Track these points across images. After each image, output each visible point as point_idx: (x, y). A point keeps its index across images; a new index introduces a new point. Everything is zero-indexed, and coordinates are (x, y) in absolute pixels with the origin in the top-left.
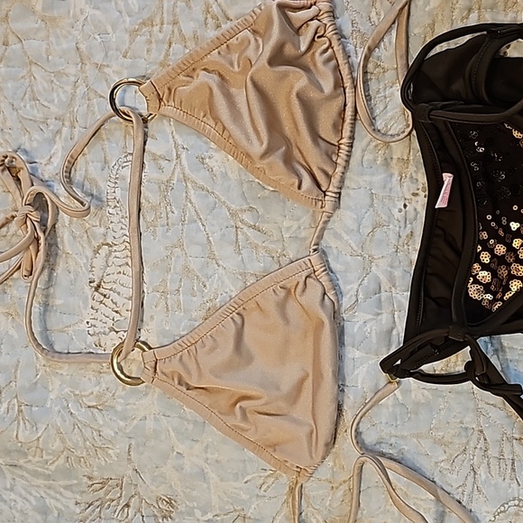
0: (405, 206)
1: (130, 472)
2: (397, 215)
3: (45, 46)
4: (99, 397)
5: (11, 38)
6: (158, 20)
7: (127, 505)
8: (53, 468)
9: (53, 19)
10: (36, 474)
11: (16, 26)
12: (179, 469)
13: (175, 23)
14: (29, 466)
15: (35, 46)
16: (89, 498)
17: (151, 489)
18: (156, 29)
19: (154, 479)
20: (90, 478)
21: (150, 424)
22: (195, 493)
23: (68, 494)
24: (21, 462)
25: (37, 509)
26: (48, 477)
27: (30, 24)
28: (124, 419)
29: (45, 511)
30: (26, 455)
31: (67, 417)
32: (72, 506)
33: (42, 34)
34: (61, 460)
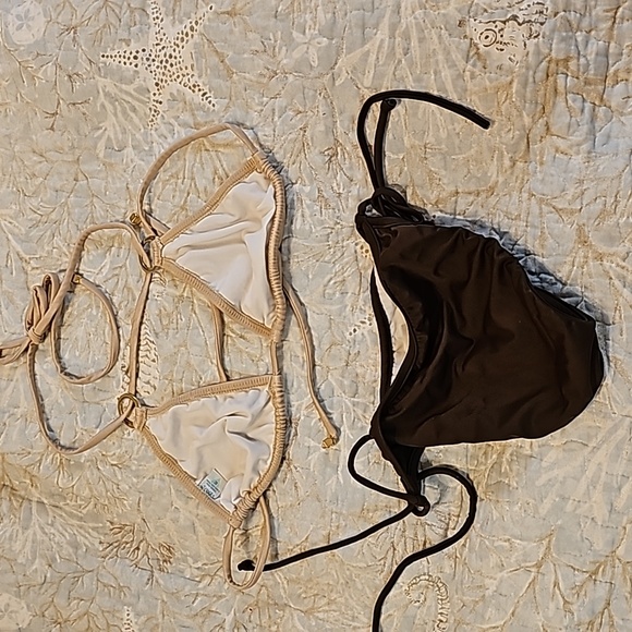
0: (355, 331)
1: (139, 520)
2: (348, 337)
3: (104, 184)
4: (119, 458)
5: (80, 176)
6: (181, 175)
7: (138, 548)
8: (84, 511)
9: (111, 165)
10: (71, 515)
11: (84, 167)
12: (175, 521)
13: (193, 179)
14: (67, 508)
15: (96, 183)
16: (110, 539)
17: (156, 537)
18: (180, 181)
19: (156, 528)
20: (112, 523)
21: (156, 482)
22: (187, 543)
23: (95, 534)
24: (61, 504)
25: (69, 543)
26: (81, 519)
27: (95, 166)
28: (137, 477)
29: (76, 546)
30: (65, 499)
31: (95, 471)
32: (97, 544)
33: (103, 175)
34: (91, 506)
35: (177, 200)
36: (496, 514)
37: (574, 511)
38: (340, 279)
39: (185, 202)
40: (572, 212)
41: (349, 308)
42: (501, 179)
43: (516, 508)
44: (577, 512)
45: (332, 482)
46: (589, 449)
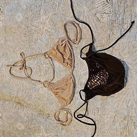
0: (80, 73)
1: (43, 109)
2: (79, 74)
3: (35, 47)
4: (39, 98)
5: (30, 45)
6: (48, 45)
7: (43, 114)
8: (34, 108)
9: (36, 43)
10: (31, 108)
11: (31, 44)
12: (49, 109)
13: (50, 45)
14: (31, 107)
15: (33, 47)
16: (38, 113)
17: (46, 112)
18: (48, 46)
19: (46, 111)
20: (39, 110)
21: (45, 102)
22: (52, 113)
23: (36, 112)
24: (30, 106)
25: (31, 114)
26: (33, 109)
27: (33, 43)
28: (42, 101)
29: (32, 114)
30: (30, 105)
31: (35, 100)
32: (36, 114)
33: (34, 45)
34: (35, 107)
35: (48, 49)
36: (106, 107)
37: (120, 107)
38: (77, 63)
39: (50, 50)
40: (118, 50)
41: (79, 69)
42: (105, 44)
43: (110, 106)
44: (121, 107)
45: (77, 102)
46: (123, 95)
